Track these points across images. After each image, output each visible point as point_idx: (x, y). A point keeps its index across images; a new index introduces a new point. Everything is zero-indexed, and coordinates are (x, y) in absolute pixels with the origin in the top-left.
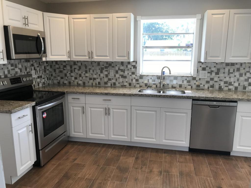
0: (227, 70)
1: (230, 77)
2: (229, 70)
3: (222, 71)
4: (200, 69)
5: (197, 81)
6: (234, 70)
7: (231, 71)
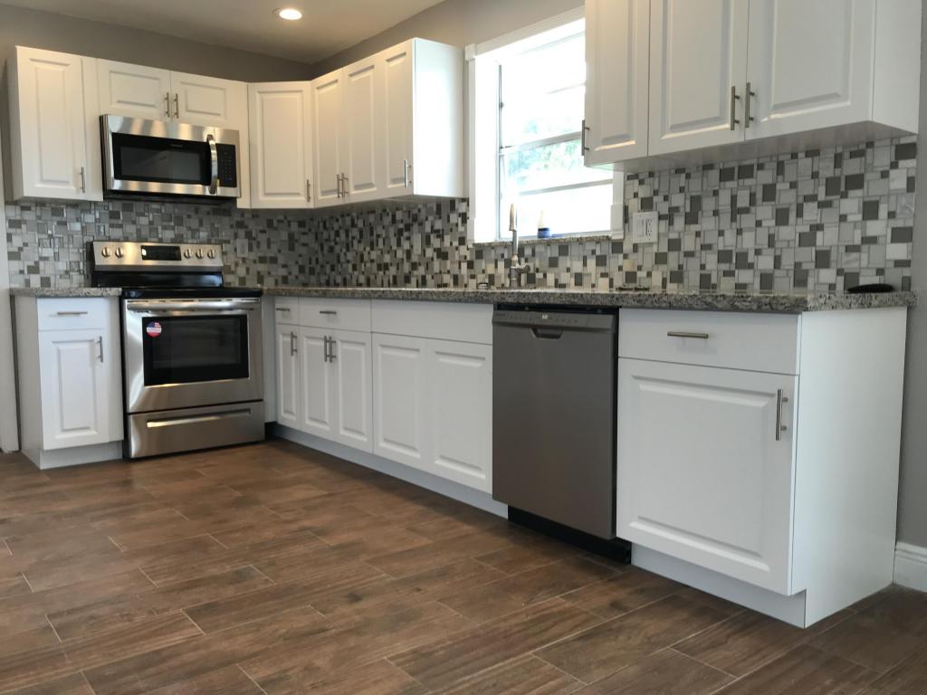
0: (725, 199)
1: (739, 232)
2: (734, 199)
3: (708, 204)
4: (634, 204)
5: (625, 257)
6: (752, 197)
7: (743, 201)
